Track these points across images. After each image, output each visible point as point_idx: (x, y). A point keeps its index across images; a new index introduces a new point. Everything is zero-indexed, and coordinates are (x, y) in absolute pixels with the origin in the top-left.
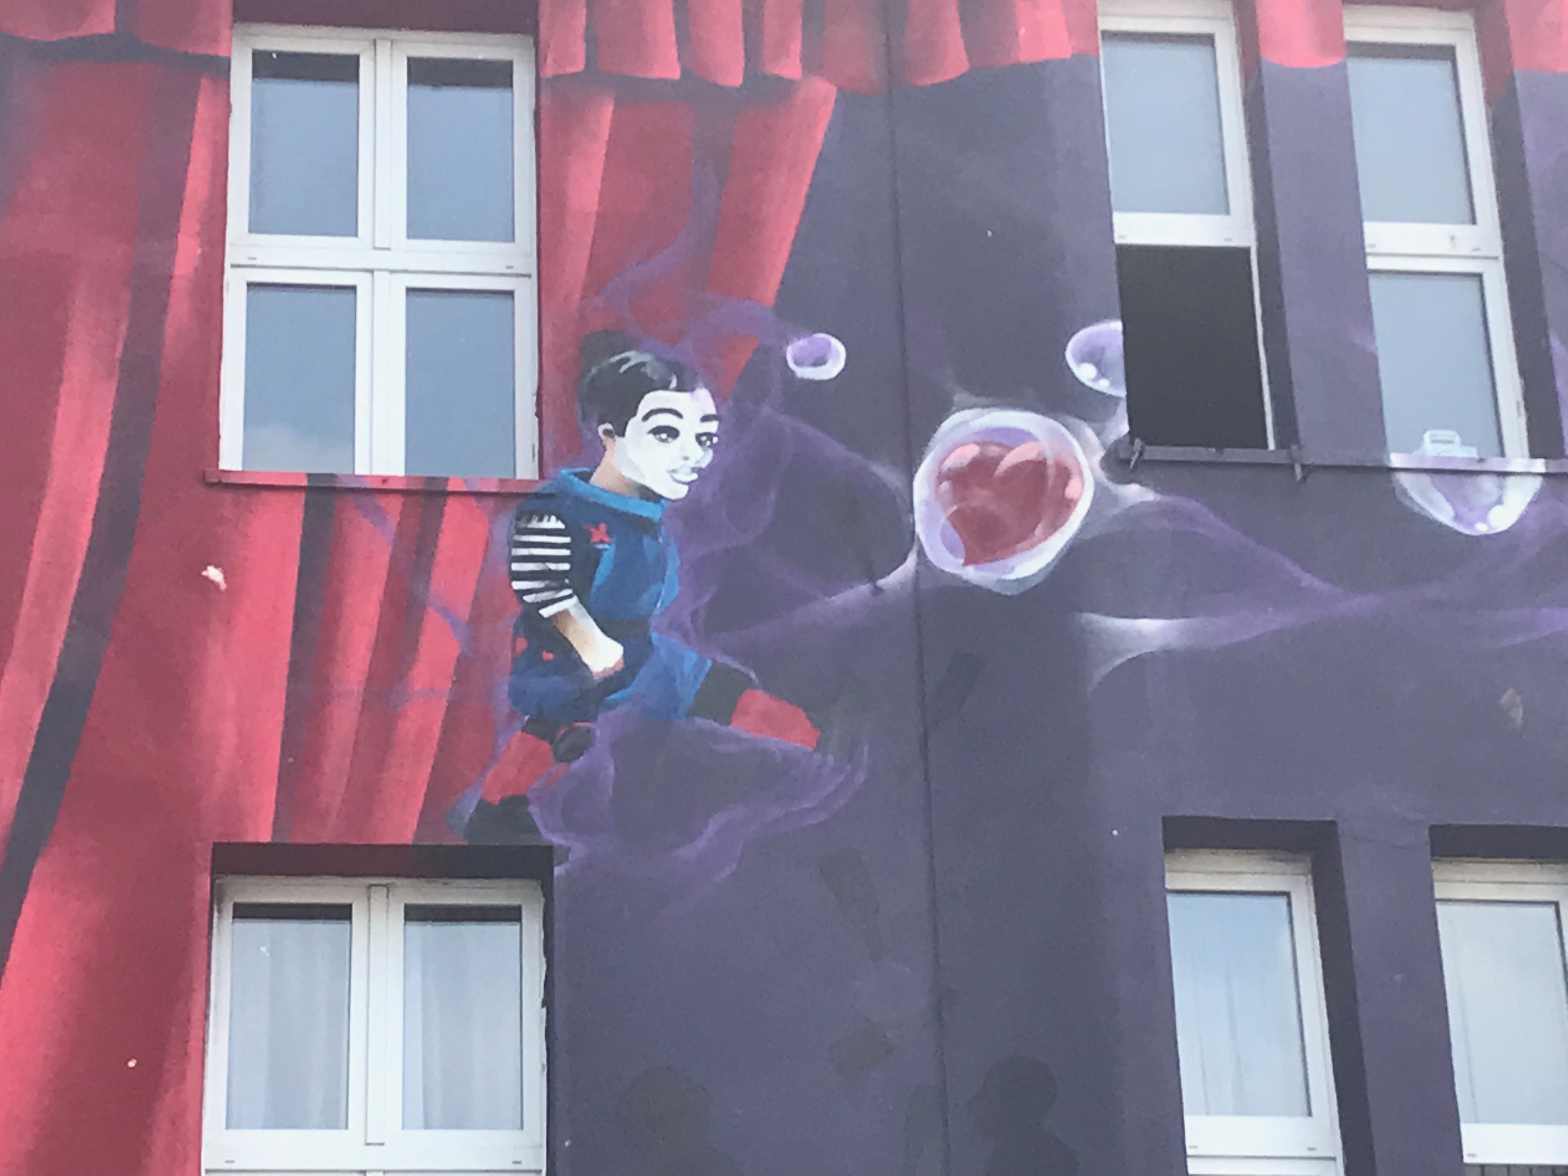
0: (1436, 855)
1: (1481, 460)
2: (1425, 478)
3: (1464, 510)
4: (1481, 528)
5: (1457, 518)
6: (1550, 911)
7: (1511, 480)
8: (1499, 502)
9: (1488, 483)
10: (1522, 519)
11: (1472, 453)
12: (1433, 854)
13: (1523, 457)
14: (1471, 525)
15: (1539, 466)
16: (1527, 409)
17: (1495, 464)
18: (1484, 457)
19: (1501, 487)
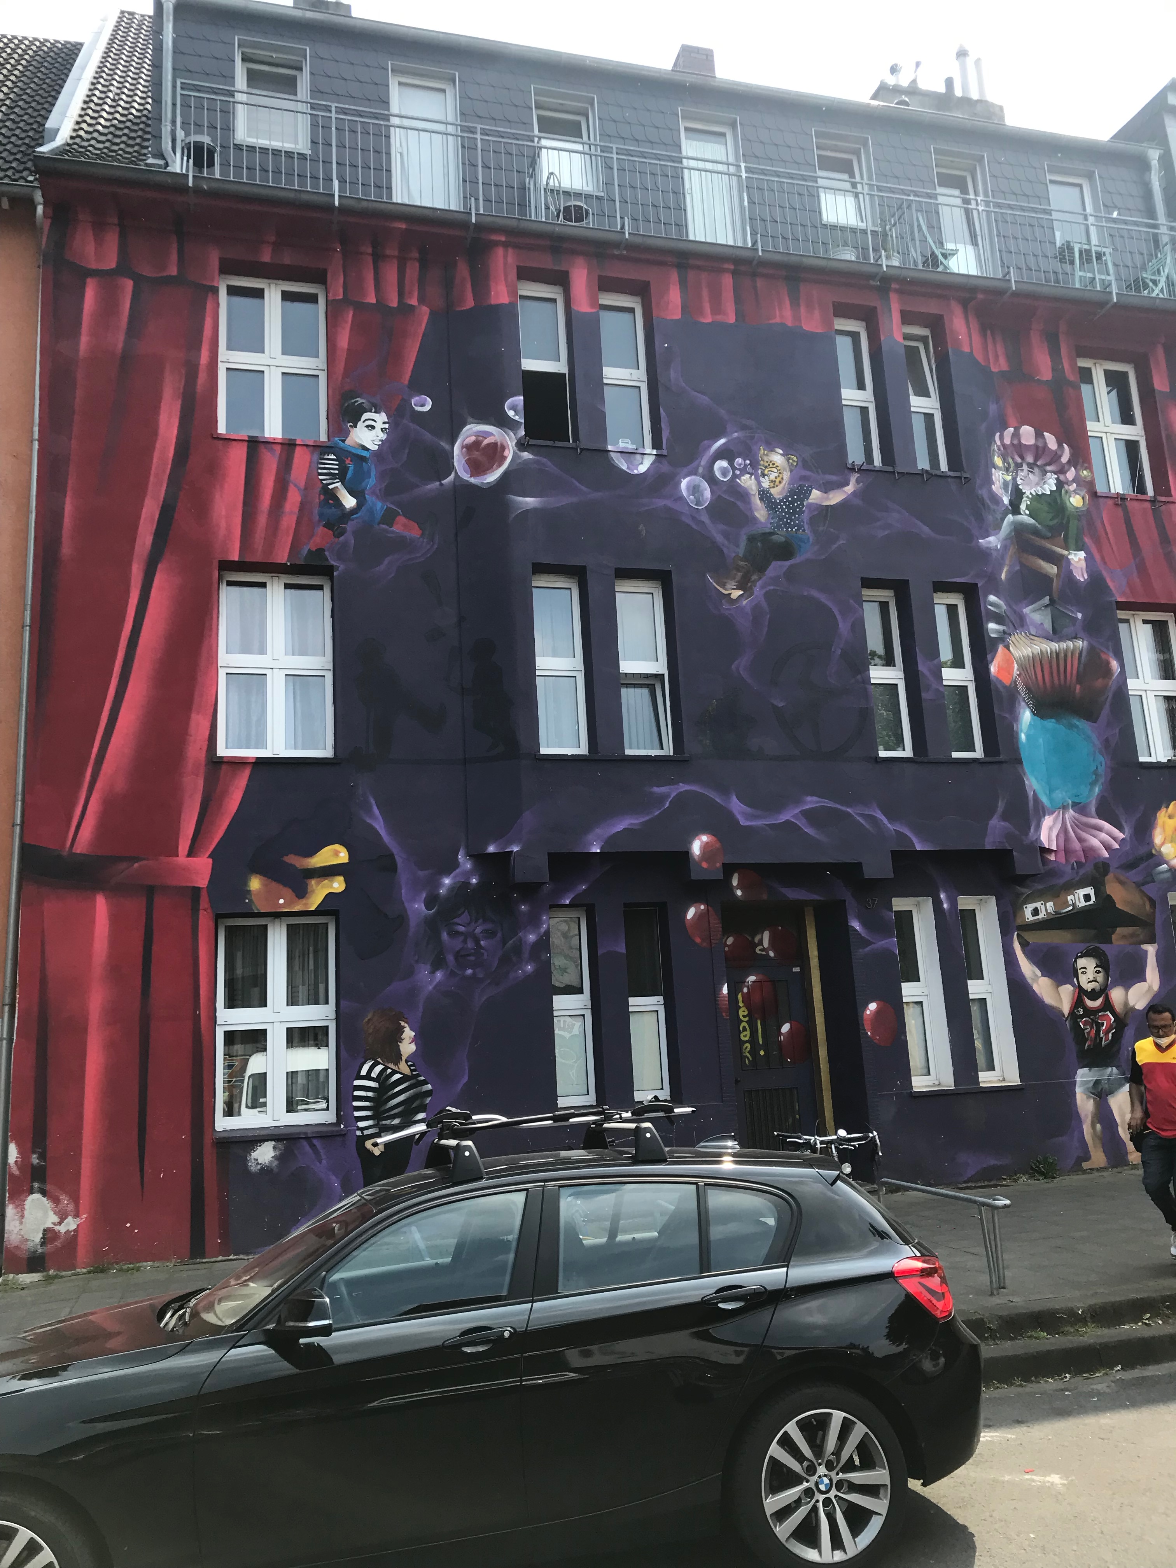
0: (616, 578)
2: (619, 454)
3: (630, 466)
4: (636, 472)
5: (628, 468)
6: (651, 596)
7: (645, 456)
8: (642, 463)
9: (638, 457)
10: (648, 470)
11: (634, 447)
13: (650, 449)
14: (633, 471)
15: (655, 452)
16: (652, 433)
17: (641, 451)
18: (638, 448)
19: (642, 458)
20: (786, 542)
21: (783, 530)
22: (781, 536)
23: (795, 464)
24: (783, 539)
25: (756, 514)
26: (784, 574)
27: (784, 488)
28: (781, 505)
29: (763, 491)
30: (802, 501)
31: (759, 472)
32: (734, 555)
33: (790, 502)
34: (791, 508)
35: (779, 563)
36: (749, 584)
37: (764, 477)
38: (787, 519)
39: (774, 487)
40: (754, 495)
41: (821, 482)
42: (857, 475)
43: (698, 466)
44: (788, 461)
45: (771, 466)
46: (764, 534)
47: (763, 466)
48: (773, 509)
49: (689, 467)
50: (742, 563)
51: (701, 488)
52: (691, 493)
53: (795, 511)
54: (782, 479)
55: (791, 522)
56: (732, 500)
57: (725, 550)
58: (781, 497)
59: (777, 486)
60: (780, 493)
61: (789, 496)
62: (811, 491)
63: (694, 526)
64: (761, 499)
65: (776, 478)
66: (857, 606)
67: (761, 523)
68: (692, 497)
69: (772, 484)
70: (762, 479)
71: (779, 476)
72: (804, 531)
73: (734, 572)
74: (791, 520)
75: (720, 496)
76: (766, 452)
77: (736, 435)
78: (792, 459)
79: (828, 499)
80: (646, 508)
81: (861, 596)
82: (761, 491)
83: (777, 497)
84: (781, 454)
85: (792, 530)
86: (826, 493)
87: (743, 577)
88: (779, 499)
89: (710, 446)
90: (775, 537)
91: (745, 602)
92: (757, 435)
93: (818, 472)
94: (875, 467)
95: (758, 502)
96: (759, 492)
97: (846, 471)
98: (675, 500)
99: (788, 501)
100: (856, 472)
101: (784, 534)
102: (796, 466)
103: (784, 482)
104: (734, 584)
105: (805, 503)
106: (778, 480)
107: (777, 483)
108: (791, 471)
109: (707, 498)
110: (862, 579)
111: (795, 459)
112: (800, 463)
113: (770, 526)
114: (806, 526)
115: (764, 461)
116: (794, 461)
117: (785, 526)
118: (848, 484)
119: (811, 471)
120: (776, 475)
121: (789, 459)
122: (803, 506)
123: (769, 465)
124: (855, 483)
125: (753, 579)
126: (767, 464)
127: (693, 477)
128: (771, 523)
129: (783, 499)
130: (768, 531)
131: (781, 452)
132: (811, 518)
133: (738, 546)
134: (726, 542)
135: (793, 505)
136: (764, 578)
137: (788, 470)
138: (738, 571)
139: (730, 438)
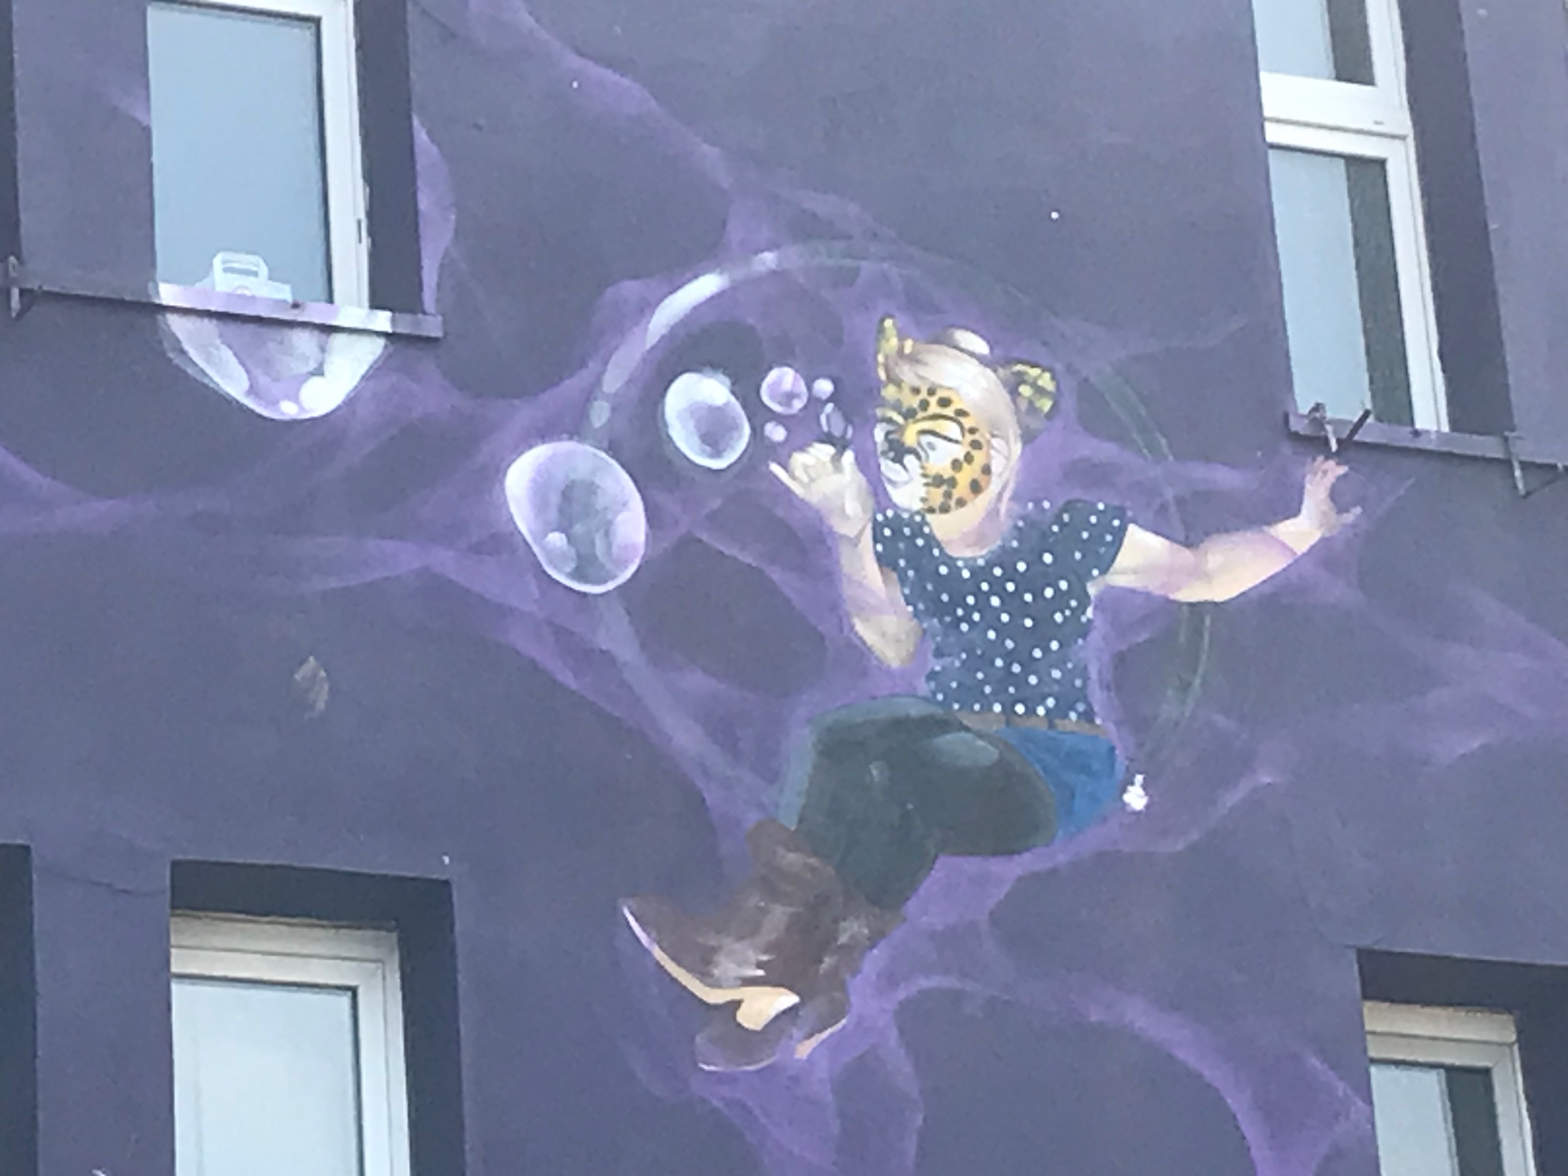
0: (178, 908)
1: (296, 306)
2: (209, 326)
3: (263, 380)
4: (288, 410)
5: (253, 391)
6: (345, 1000)
7: (338, 340)
8: (319, 372)
9: (303, 340)
10: (351, 402)
11: (285, 293)
12: (173, 907)
13: (360, 305)
14: (273, 403)
15: (383, 321)
16: (371, 233)
17: (316, 313)
18: (300, 301)
19: (323, 349)
20: (1001, 764)
21: (987, 708)
22: (980, 736)
23: (1046, 405)
24: (987, 753)
25: (861, 628)
26: (994, 918)
27: (993, 513)
28: (977, 593)
29: (896, 524)
30: (1080, 579)
31: (879, 434)
32: (752, 818)
33: (1024, 582)
34: (1025, 610)
35: (971, 865)
36: (828, 961)
37: (898, 459)
38: (1010, 657)
39: (945, 509)
40: (855, 542)
41: (1170, 494)
42: (1335, 470)
43: (589, 395)
44: (1014, 393)
45: (934, 408)
46: (900, 724)
47: (897, 407)
48: (937, 609)
49: (546, 397)
50: (792, 859)
51: (600, 502)
52: (553, 515)
53: (1043, 623)
54: (987, 470)
55: (1026, 673)
56: (747, 558)
57: (712, 796)
58: (980, 555)
59: (961, 503)
60: (980, 538)
61: (1017, 554)
62: (1120, 535)
63: (567, 678)
64: (885, 561)
65: (956, 465)
66: (1341, 1088)
67: (888, 672)
68: (557, 539)
69: (937, 496)
70: (888, 468)
71: (969, 458)
72: (1088, 716)
73: (755, 900)
74: (1029, 665)
75: (689, 541)
76: (909, 346)
77: (769, 259)
78: (1034, 385)
79: (1200, 574)
80: (333, 583)
81: (1361, 1034)
82: (887, 522)
83: (961, 552)
84: (982, 360)
85: (1031, 711)
86: (1189, 544)
87: (794, 924)
88: (970, 564)
89: (647, 307)
90: (948, 741)
91: (804, 1050)
92: (867, 267)
93: (1153, 448)
94: (1417, 433)
95: (872, 572)
96: (877, 529)
97: (1287, 448)
98: (477, 549)
99: (1010, 574)
100: (1329, 455)
101: (995, 728)
102: (1049, 416)
103: (993, 488)
104: (754, 956)
105: (1092, 590)
106: (964, 478)
107: (962, 489)
108: (1028, 437)
109: (628, 547)
110: (1366, 957)
111: (1046, 381)
112: (1069, 403)
113: (924, 688)
114: (1097, 696)
115: (898, 384)
116: (1040, 391)
117: (999, 693)
118: (1293, 511)
119: (1121, 438)
120: (959, 452)
121: (1021, 379)
122: (1084, 600)
123: (924, 405)
124: (1326, 506)
125: (843, 939)
126: (914, 402)
127: (566, 446)
128: (932, 676)
129: (990, 565)
130: (916, 710)
131: (981, 347)
132: (1120, 660)
133: (773, 777)
134: (716, 759)
135: (1038, 595)
136: (898, 934)
137: (1013, 431)
138: (773, 893)
139: (740, 273)
